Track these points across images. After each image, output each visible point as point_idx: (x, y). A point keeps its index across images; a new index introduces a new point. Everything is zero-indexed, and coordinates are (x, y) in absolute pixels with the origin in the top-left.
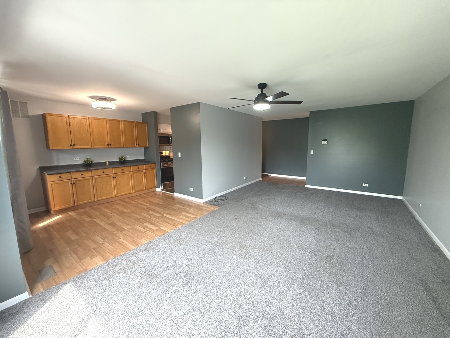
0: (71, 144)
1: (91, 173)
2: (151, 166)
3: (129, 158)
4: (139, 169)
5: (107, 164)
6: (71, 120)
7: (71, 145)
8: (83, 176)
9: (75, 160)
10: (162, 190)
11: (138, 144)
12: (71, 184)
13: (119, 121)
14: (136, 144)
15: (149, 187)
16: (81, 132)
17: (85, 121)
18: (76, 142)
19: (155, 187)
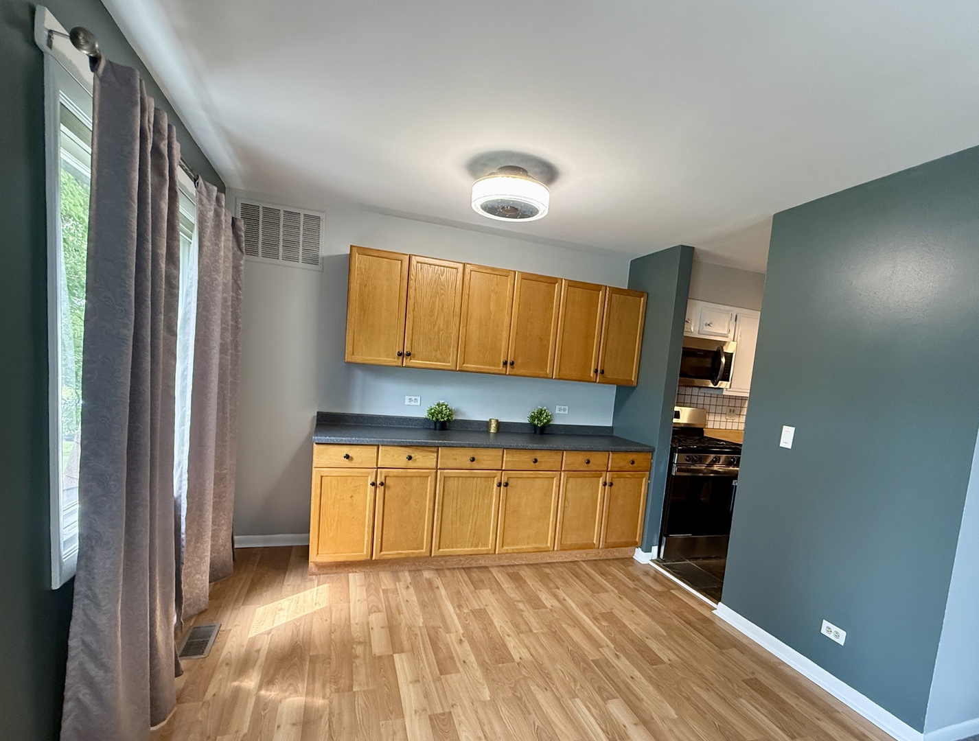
0: (401, 351)
1: (435, 455)
2: (633, 463)
3: (563, 416)
4: (592, 466)
5: (493, 430)
6: (413, 271)
7: (400, 354)
8: (411, 464)
9: (407, 402)
10: (658, 561)
11: (603, 372)
12: (373, 484)
13: (552, 281)
14: (596, 371)
15: (612, 540)
16: (436, 313)
17: (453, 278)
18: (415, 344)
19: (635, 545)
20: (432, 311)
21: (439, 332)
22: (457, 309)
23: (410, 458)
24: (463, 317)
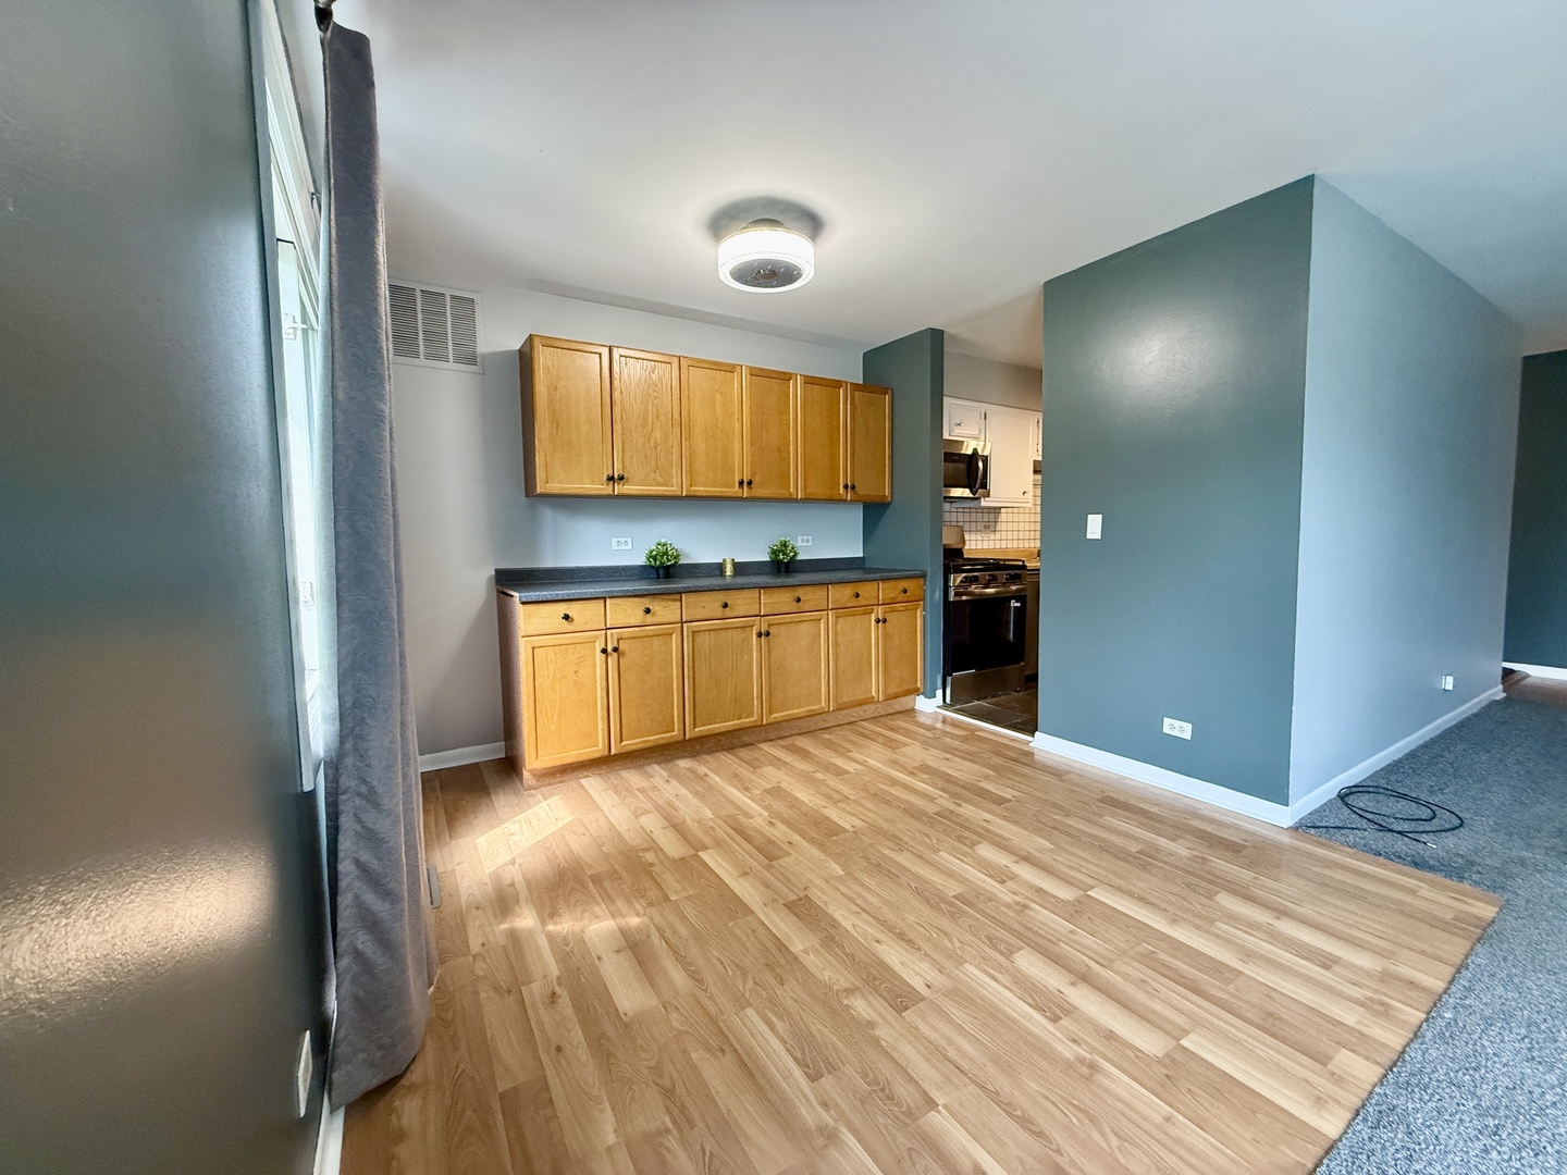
0: (610, 474)
1: (679, 603)
2: (905, 592)
3: (809, 548)
4: (862, 601)
5: (729, 571)
6: (616, 368)
7: (611, 479)
8: (649, 619)
9: (613, 546)
10: (945, 706)
11: (853, 487)
12: (604, 651)
13: (786, 377)
14: (846, 487)
15: (893, 690)
16: (650, 423)
17: (667, 375)
18: (627, 464)
19: (916, 692)
20: (645, 420)
21: (656, 447)
22: (676, 416)
23: (648, 611)
24: (683, 426)
